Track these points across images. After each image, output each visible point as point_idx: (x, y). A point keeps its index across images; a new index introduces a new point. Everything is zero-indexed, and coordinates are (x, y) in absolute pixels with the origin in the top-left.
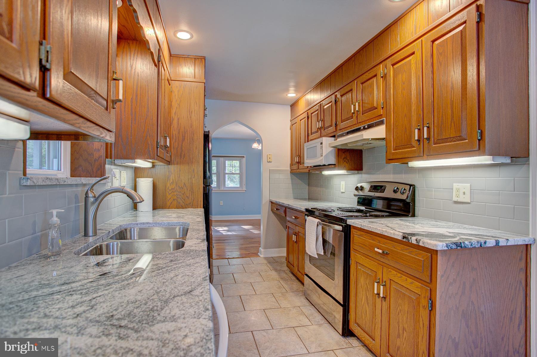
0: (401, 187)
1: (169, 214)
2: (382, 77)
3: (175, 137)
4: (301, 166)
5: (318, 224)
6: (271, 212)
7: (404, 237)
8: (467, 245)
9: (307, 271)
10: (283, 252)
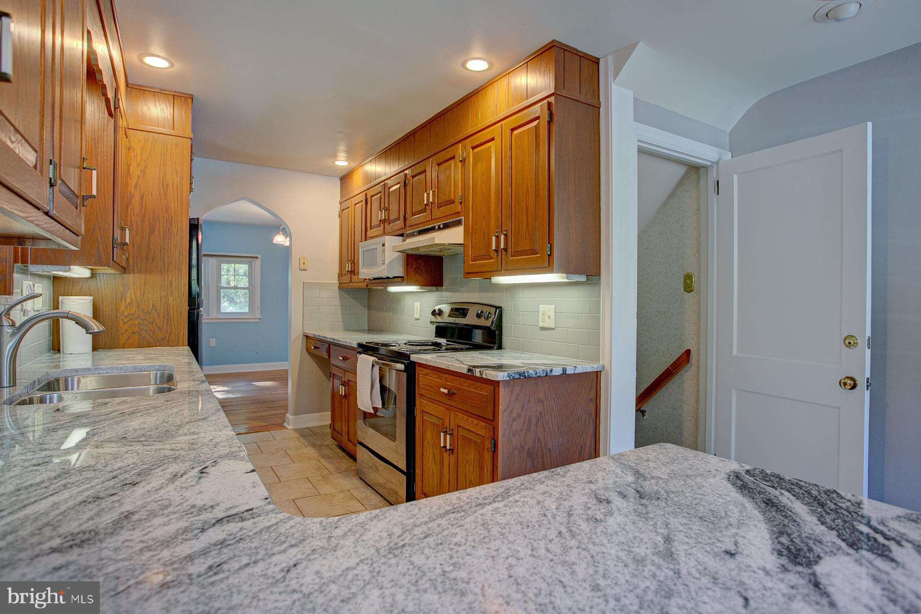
0: (486, 310)
1: (132, 356)
2: (461, 161)
3: (137, 226)
4: (354, 278)
5: (374, 363)
6: (307, 353)
7: (469, 370)
8: (532, 374)
9: (361, 436)
10: (325, 418)
